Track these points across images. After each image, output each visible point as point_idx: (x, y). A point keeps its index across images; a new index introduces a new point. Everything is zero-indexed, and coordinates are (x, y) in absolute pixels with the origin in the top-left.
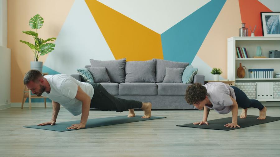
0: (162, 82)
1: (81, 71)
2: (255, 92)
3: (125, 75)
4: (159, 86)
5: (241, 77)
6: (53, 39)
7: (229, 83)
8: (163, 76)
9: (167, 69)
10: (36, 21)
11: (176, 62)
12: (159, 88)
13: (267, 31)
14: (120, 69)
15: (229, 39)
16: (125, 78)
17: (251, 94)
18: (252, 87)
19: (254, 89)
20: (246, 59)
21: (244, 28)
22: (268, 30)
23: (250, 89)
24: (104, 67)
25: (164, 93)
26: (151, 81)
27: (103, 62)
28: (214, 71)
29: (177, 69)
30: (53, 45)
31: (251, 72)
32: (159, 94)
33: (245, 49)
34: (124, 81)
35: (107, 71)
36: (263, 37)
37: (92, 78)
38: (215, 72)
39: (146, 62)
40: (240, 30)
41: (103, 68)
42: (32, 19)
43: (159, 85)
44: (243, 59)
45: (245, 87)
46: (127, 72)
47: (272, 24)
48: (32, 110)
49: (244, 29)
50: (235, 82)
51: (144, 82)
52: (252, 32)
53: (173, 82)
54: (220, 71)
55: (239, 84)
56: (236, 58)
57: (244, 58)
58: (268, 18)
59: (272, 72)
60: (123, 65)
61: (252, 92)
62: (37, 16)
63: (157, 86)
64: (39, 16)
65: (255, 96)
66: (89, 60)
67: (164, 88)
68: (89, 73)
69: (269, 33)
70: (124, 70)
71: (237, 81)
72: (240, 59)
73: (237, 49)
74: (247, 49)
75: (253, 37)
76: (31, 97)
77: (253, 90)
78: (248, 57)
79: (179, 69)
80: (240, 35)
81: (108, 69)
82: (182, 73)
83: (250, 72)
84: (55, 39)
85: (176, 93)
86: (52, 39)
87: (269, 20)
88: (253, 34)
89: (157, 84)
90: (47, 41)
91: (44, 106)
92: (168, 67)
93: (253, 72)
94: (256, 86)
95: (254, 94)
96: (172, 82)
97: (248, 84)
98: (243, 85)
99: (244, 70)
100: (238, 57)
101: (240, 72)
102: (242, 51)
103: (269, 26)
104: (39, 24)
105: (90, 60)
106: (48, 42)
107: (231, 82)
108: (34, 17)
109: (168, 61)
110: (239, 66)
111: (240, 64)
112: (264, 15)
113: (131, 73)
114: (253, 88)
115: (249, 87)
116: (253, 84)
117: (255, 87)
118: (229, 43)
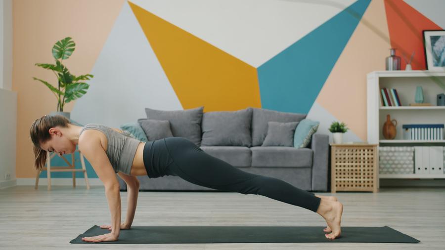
0: (260, 145)
1: (127, 128)
2: (412, 162)
3: (201, 133)
4: (253, 152)
5: (390, 137)
6: (89, 77)
7: (368, 148)
8: (263, 136)
9: (270, 123)
10: (64, 47)
11: (285, 113)
12: (254, 156)
13: (434, 62)
14: (193, 125)
15: (369, 76)
16: (201, 140)
17: (405, 166)
18: (408, 154)
19: (411, 158)
20: (397, 107)
21: (394, 57)
22: (436, 61)
23: (405, 158)
24: (167, 121)
25: (261, 165)
26: (244, 145)
27: (166, 112)
28: (334, 128)
29: (287, 124)
30: (86, 86)
31: (407, 129)
32: (253, 165)
33: (395, 91)
34: (200, 144)
35: (171, 127)
36: (427, 71)
37: (145, 139)
38: (336, 129)
39: (236, 113)
40: (387, 59)
41: (165, 122)
42: (58, 43)
43: (255, 150)
44: (392, 108)
45: (396, 154)
46: (205, 129)
47: (441, 50)
48: (52, 190)
49: (394, 59)
50: (378, 146)
51: (232, 145)
52: (408, 63)
53: (279, 146)
54: (345, 128)
55: (385, 149)
56: (379, 106)
57: (394, 105)
58: (434, 39)
59: (441, 129)
60: (199, 117)
61: (408, 162)
62: (68, 39)
63: (251, 153)
64: (70, 40)
65: (413, 170)
66: (144, 110)
67: (262, 156)
68: (141, 131)
69: (436, 65)
70: (199, 126)
71: (382, 145)
72: (387, 107)
73: (383, 91)
74: (398, 91)
75: (409, 72)
76: (51, 169)
77: (409, 160)
78: (400, 105)
79: (289, 124)
80: (387, 69)
81: (174, 123)
82: (294, 131)
83: (405, 129)
84: (92, 76)
85: (280, 165)
86: (87, 77)
87: (437, 44)
88: (408, 67)
89: (252, 149)
90: (78, 79)
91: (72, 184)
92: (271, 121)
93: (409, 130)
94: (414, 152)
95: (411, 166)
96: (277, 144)
97: (401, 149)
98: (391, 151)
99: (394, 127)
100: (384, 105)
101: (387, 130)
102: (391, 94)
103: (436, 53)
104: (67, 52)
105: (146, 109)
106: (80, 81)
107: (372, 146)
108: (62, 41)
109: (271, 111)
110: (385, 120)
111: (388, 116)
112: (428, 35)
113: (211, 131)
114: (409, 156)
115: (402, 154)
116: (409, 149)
117: (412, 154)
118: (369, 82)
